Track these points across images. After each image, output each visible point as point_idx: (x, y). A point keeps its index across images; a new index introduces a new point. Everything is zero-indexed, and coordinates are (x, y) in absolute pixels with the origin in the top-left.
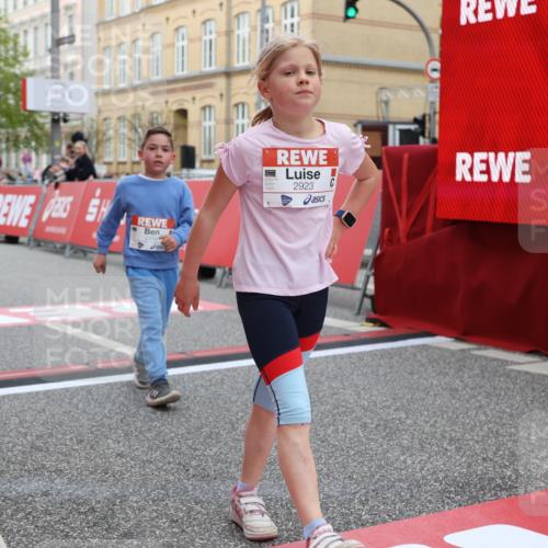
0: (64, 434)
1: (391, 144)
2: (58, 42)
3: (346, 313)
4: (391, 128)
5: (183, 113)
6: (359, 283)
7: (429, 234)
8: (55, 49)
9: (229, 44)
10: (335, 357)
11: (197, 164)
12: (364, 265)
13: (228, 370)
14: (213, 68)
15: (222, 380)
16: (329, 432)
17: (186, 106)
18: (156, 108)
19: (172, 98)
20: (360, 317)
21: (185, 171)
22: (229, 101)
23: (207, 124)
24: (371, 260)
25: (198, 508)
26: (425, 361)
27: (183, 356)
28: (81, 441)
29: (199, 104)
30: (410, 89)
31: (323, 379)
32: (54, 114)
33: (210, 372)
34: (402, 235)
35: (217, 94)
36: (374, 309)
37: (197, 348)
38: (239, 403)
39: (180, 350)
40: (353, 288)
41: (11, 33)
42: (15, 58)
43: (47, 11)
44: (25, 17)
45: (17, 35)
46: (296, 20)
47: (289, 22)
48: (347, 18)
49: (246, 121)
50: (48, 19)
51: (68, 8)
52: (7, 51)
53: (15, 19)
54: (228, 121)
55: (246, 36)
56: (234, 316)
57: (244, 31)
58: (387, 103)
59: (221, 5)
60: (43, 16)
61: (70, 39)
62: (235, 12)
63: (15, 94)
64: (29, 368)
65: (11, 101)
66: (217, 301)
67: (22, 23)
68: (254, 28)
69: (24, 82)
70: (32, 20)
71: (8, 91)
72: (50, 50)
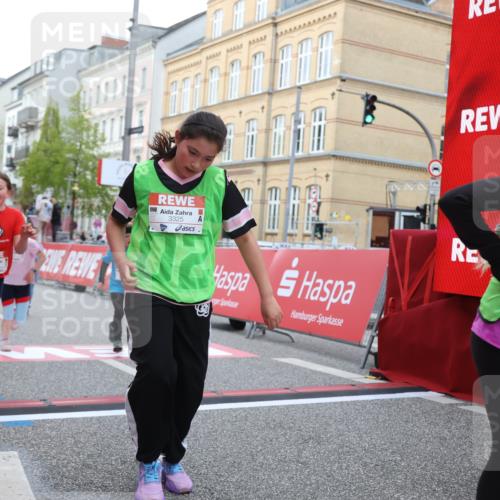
1: (396, 227)
2: (130, 131)
3: (353, 366)
4: (397, 214)
6: (365, 341)
7: (425, 304)
8: (127, 138)
9: (267, 139)
10: (342, 403)
12: (370, 327)
13: (251, 409)
14: (254, 158)
15: (246, 417)
20: (364, 371)
22: (265, 183)
24: (376, 324)
26: (418, 411)
27: (214, 395)
28: (125, 462)
29: (241, 187)
30: (414, 183)
31: (331, 422)
33: (237, 410)
34: (403, 303)
35: (256, 180)
36: (377, 364)
37: (227, 388)
38: (258, 438)
39: (212, 389)
40: (360, 346)
41: (93, 122)
42: (94, 143)
43: (123, 106)
44: (105, 110)
45: (97, 125)
46: (323, 123)
47: (317, 124)
48: (365, 123)
49: (277, 202)
50: (123, 113)
51: (139, 105)
52: (88, 137)
53: (96, 111)
54: (263, 202)
55: (282, 134)
56: (259, 363)
57: (281, 129)
58: (394, 194)
59: (263, 108)
60: (120, 111)
61: (140, 130)
62: (273, 114)
63: (92, 171)
64: (86, 397)
65: (89, 177)
66: (245, 351)
67: (102, 115)
68: (289, 128)
69: (100, 161)
70: (111, 113)
71: (86, 168)
72: (123, 137)
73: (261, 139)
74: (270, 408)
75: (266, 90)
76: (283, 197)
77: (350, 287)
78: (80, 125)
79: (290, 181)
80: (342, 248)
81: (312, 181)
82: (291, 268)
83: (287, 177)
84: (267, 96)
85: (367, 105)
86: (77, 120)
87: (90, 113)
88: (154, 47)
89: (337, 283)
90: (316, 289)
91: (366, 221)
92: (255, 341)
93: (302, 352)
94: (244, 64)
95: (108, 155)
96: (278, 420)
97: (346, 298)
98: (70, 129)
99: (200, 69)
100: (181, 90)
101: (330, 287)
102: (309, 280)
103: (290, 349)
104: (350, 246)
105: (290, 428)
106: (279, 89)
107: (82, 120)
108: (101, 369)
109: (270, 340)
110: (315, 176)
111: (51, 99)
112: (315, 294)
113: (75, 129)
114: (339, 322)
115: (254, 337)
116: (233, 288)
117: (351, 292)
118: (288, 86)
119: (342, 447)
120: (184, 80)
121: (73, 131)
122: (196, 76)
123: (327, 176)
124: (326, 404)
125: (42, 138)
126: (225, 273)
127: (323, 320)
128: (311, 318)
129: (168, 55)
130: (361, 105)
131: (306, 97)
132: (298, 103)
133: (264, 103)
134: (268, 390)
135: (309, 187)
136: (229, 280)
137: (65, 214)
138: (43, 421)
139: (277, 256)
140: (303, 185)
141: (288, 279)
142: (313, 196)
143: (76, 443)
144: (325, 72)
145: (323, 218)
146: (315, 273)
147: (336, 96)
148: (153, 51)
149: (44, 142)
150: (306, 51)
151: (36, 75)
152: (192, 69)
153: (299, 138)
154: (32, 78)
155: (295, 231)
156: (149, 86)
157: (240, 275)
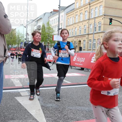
2: (59, 29)
5: (80, 41)
9: (89, 29)
11: (82, 50)
13: (85, 86)
14: (86, 33)
15: (84, 88)
17: (81, 40)
18: (75, 40)
19: (78, 39)
21: (80, 51)
22: (88, 39)
23: (84, 43)
25: (78, 111)
27: (77, 84)
29: (83, 40)
32: (58, 41)
33: (82, 87)
35: (86, 38)
37: (80, 82)
39: (77, 82)
41: (52, 28)
42: (52, 32)
44: (54, 25)
45: (53, 28)
46: (100, 25)
47: (99, 25)
48: (110, 24)
49: (91, 43)
50: (58, 26)
51: (61, 23)
52: (51, 31)
53: (52, 25)
54: (88, 43)
56: (87, 77)
57: (91, 27)
59: (87, 23)
60: (57, 25)
61: (61, 29)
62: (90, 24)
63: (52, 38)
64: (51, 84)
65: (51, 39)
66: (84, 74)
67: (54, 26)
68: (93, 27)
69: (53, 36)
70: (55, 26)
71: (51, 37)
72: (58, 31)
73: (87, 29)
75: (88, 19)
76: (92, 41)
78: (49, 28)
79: (93, 38)
83: (93, 37)
84: (88, 20)
85: (110, 21)
86: (48, 27)
87: (51, 26)
88: (64, 11)
92: (86, 72)
94: (83, 13)
95: (55, 34)
98: (47, 29)
99: (74, 15)
100: (70, 20)
106: (91, 18)
107: (49, 27)
108: (54, 79)
109: (90, 72)
110: (99, 37)
111: (43, 24)
113: (48, 29)
116: (82, 61)
118: (93, 18)
120: (70, 18)
121: (48, 30)
122: (73, 17)
123: (102, 36)
125: (42, 31)
126: (80, 58)
129: (67, 12)
131: (96, 20)
133: (88, 21)
135: (98, 39)
136: (81, 60)
137: (47, 47)
138: (42, 89)
139: (91, 54)
140: (96, 39)
141: (93, 59)
142: (99, 41)
143: (49, 94)
144: (101, 14)
147: (103, 19)
148: (64, 12)
149: (42, 32)
150: (97, 10)
151: (40, 19)
152: (72, 15)
153: (95, 29)
154: (39, 19)
155: (95, 49)
156: (63, 19)
157: (83, 58)
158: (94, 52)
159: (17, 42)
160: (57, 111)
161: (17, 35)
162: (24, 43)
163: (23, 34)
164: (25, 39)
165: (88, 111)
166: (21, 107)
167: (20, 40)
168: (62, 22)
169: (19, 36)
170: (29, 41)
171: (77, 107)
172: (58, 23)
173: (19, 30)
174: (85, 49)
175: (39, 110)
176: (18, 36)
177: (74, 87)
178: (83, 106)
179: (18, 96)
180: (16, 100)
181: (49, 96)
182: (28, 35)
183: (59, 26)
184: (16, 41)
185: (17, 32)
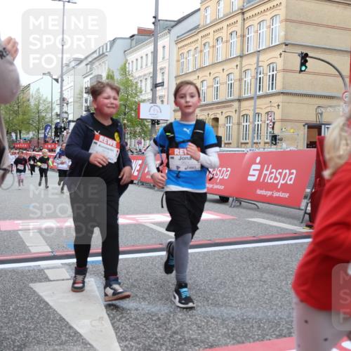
0: (148, 280)
1: (323, 135)
2: (156, 86)
3: (296, 222)
4: (323, 126)
5: (216, 120)
6: (303, 207)
8: (154, 89)
9: (240, 85)
10: (288, 244)
11: (223, 146)
12: (305, 197)
13: (232, 250)
14: (232, 97)
15: (229, 254)
16: (283, 284)
17: (218, 116)
18: (202, 117)
19: (211, 113)
20: (302, 224)
22: (240, 112)
23: (228, 125)
24: (309, 195)
25: (212, 320)
27: (209, 242)
28: (156, 283)
29: (225, 115)
31: (281, 256)
32: (153, 120)
33: (222, 251)
35: (234, 110)
36: (310, 220)
37: (218, 238)
39: (209, 238)
40: (299, 209)
41: (134, 82)
42: (136, 94)
43: (151, 70)
44: (142, 74)
45: (137, 83)
46: (274, 73)
47: (271, 73)
48: (301, 71)
49: (248, 124)
50: (151, 75)
51: (161, 69)
52: (132, 90)
53: (136, 75)
54: (239, 124)
55: (249, 81)
56: (238, 222)
57: (248, 79)
58: (321, 114)
59: (237, 66)
60: (150, 73)
61: (162, 84)
62: (244, 69)
63: (135, 111)
64: (133, 246)
66: (229, 214)
67: (140, 77)
68: (252, 77)
69: (139, 105)
70: (145, 75)
71: (132, 109)
72: (152, 90)
73: (236, 85)
74: (244, 249)
75: (238, 55)
76: (251, 120)
77: (293, 173)
78: (128, 83)
79: (255, 109)
80: (288, 149)
81: (268, 110)
82: (256, 163)
83: (252, 108)
84: (239, 58)
85: (302, 60)
86: (124, 81)
87: (132, 76)
88: (169, 33)
89: (284, 172)
90: (272, 175)
91: (303, 132)
92: (235, 209)
93: (264, 214)
94: (225, 39)
95: (144, 101)
96: (248, 256)
97: (291, 180)
99: (198, 45)
100: (186, 58)
101: (280, 174)
102: (267, 170)
103: (256, 213)
104: (293, 148)
105: (256, 261)
106: (247, 53)
107: (128, 80)
108: (143, 229)
109: (244, 208)
110: (271, 106)
111: (109, 70)
112: (271, 179)
113: (124, 86)
114: (287, 195)
115: (234, 207)
116: (221, 177)
117: (293, 176)
118: (252, 51)
119: (287, 271)
120: (188, 52)
122: (195, 49)
123: (278, 106)
124: (278, 245)
127: (276, 194)
128: (269, 193)
129: (178, 37)
130: (298, 60)
131: (262, 57)
132: (258, 61)
133: (238, 62)
134: (242, 238)
135: (267, 113)
136: (218, 173)
139: (247, 156)
140: (263, 112)
141: (254, 170)
142: (270, 118)
143: (127, 273)
144: (275, 41)
145: (276, 132)
146: (271, 166)
147: (283, 55)
148: (168, 35)
150: (263, 28)
151: (100, 55)
152: (193, 45)
153: (260, 83)
154: (98, 57)
155: (259, 141)
156: (167, 57)
157: (225, 169)
158: (257, 150)
159: (35, 125)
160: (153, 320)
161: (32, 102)
162: (53, 126)
163: (50, 100)
164: (58, 115)
165: (239, 319)
166: (49, 313)
167: (40, 119)
168: (163, 66)
169: (40, 108)
170: (70, 121)
171: (209, 310)
172: (152, 67)
173: (39, 89)
174: (230, 141)
175: (101, 318)
176: (37, 106)
177: (199, 253)
178: (226, 305)
179: (40, 281)
180: (34, 292)
181: (129, 279)
182: (65, 105)
183: (154, 77)
184: (31, 122)
185: (33, 97)
